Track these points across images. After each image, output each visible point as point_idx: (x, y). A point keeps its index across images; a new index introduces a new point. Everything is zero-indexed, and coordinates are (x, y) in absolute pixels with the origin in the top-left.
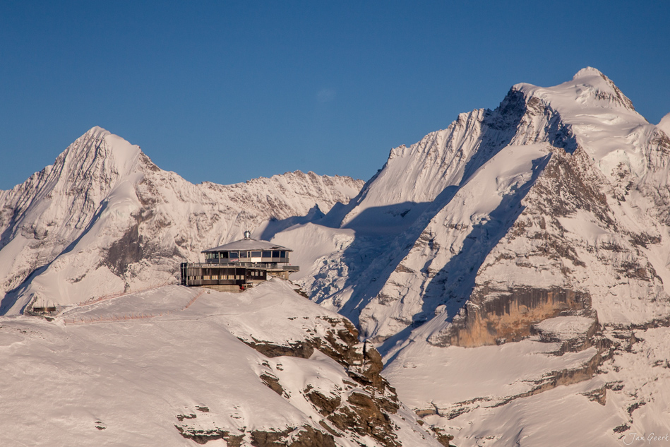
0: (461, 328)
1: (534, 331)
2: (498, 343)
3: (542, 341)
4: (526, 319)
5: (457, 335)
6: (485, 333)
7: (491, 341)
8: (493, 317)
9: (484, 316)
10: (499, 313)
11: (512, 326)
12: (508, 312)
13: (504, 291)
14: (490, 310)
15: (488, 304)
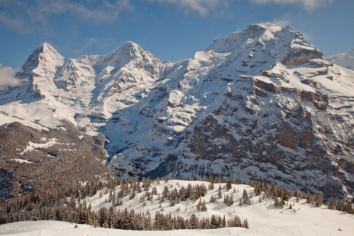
0: (287, 60)
1: (307, 62)
2: (297, 65)
3: (310, 64)
4: (305, 58)
5: (285, 62)
6: (293, 62)
7: (295, 64)
8: (296, 58)
9: (293, 57)
10: (298, 56)
11: (301, 60)
12: (300, 56)
13: (299, 50)
14: (295, 55)
15: (295, 54)
